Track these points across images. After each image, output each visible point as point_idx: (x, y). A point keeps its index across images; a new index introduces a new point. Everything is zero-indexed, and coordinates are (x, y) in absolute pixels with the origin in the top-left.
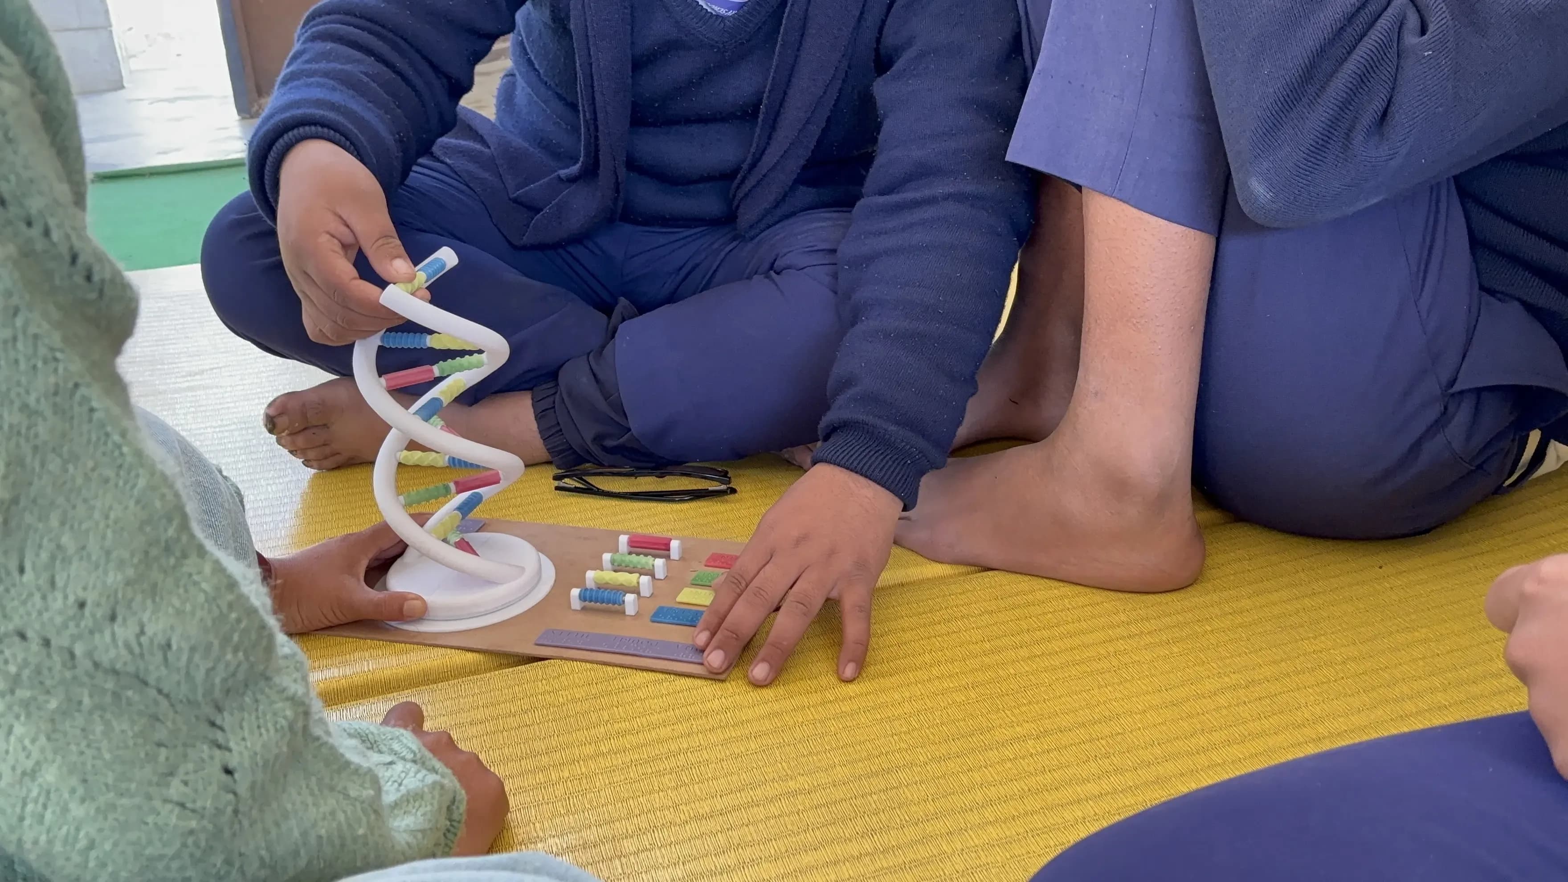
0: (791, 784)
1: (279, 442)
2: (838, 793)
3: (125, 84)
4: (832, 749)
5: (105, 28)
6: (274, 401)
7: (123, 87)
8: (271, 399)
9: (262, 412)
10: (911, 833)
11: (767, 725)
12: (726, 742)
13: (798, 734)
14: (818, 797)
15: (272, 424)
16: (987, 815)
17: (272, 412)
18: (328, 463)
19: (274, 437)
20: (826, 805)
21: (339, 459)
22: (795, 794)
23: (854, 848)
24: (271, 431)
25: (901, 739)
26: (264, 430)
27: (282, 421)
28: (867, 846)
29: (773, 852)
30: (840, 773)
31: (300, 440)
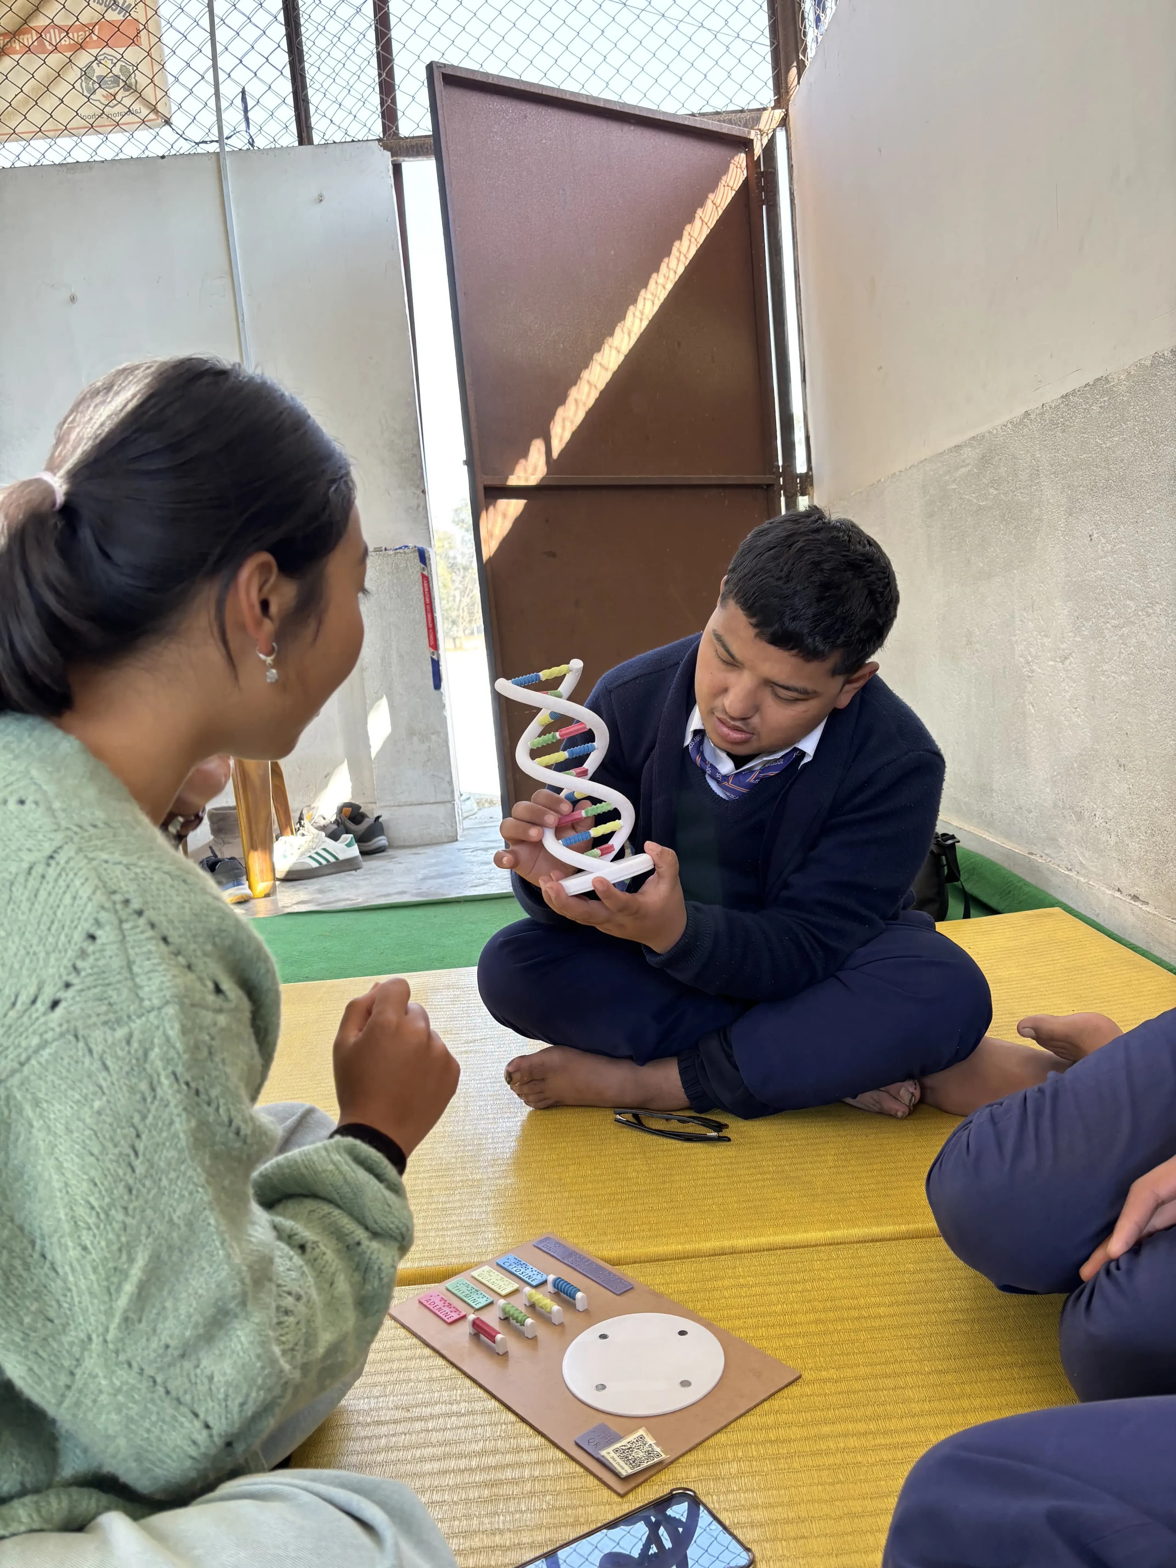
0: (824, 1373)
1: (512, 1088)
2: (857, 1386)
3: (459, 838)
4: (860, 1353)
5: (450, 802)
6: (512, 1061)
7: (457, 840)
8: (510, 1060)
9: (504, 1068)
10: (907, 1422)
11: (813, 1328)
12: (780, 1337)
13: (836, 1338)
14: (843, 1386)
15: (510, 1078)
16: (969, 1418)
17: (511, 1069)
18: (541, 1104)
19: (509, 1086)
20: (848, 1392)
21: (549, 1102)
22: (825, 1381)
23: (861, 1427)
24: (509, 1083)
25: (913, 1353)
26: (503, 1079)
27: (516, 1076)
28: (872, 1426)
29: (801, 1420)
30: (862, 1371)
31: (526, 1089)
